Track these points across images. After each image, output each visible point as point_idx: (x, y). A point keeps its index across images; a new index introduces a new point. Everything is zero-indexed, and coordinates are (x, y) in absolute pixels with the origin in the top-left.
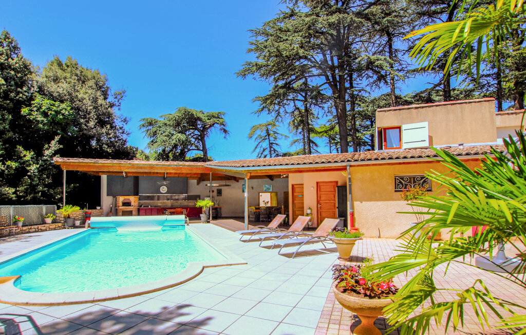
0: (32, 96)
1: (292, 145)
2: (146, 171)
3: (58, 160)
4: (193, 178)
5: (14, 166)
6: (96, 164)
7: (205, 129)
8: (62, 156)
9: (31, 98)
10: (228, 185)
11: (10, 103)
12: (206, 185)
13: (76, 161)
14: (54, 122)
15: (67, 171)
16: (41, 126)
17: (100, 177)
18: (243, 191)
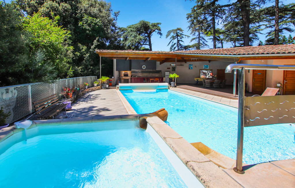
0: (81, 15)
1: (191, 41)
2: (142, 57)
3: (97, 50)
4: (158, 61)
5: (78, 55)
6: (117, 53)
7: (151, 32)
8: (99, 49)
9: (82, 17)
10: (182, 65)
11: (73, 19)
12: (170, 65)
13: (107, 51)
14: (93, 30)
15: (101, 57)
16: (88, 32)
17: (113, 60)
18: (189, 69)
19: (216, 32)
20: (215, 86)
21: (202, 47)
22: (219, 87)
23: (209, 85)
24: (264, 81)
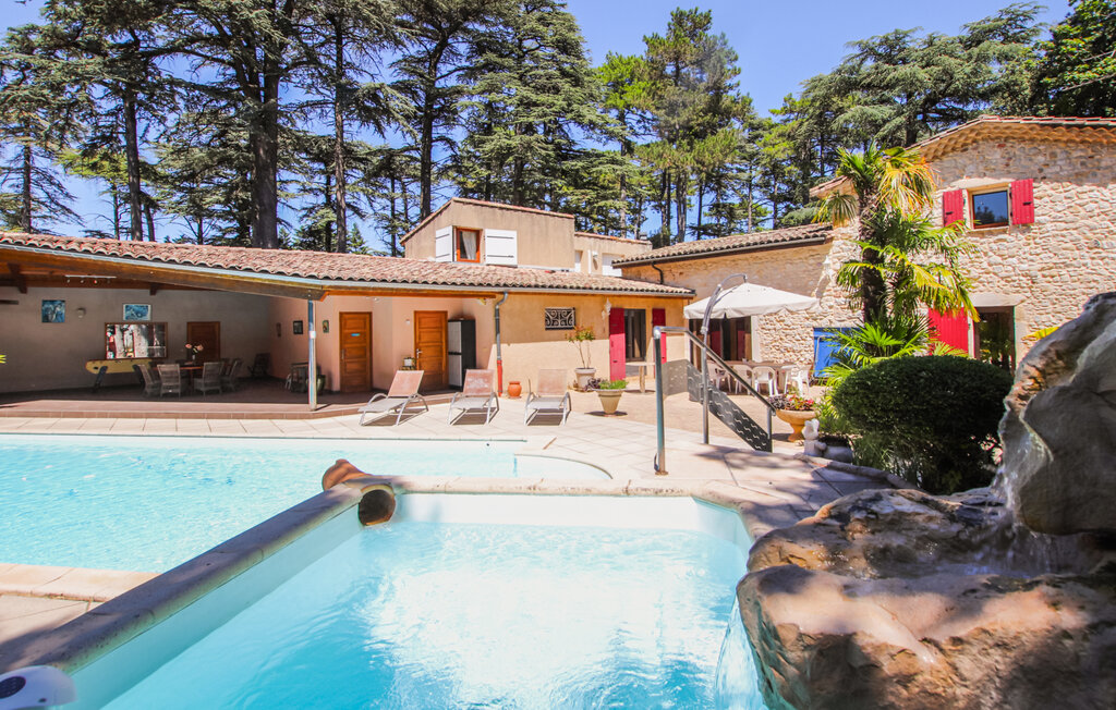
18: (46, 319)
19: (139, 169)
20: (206, 385)
21: (45, 217)
22: (218, 388)
23: (177, 387)
24: (368, 354)
